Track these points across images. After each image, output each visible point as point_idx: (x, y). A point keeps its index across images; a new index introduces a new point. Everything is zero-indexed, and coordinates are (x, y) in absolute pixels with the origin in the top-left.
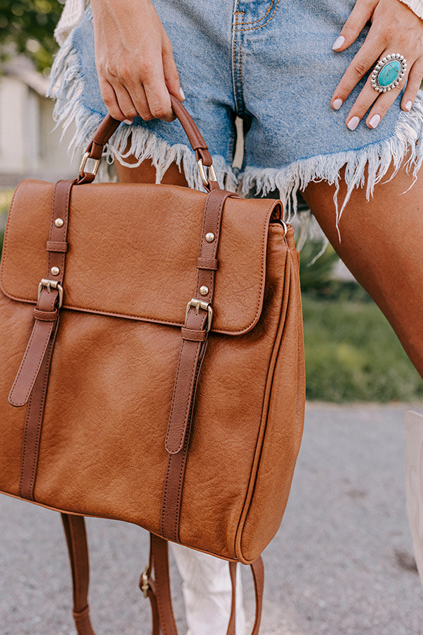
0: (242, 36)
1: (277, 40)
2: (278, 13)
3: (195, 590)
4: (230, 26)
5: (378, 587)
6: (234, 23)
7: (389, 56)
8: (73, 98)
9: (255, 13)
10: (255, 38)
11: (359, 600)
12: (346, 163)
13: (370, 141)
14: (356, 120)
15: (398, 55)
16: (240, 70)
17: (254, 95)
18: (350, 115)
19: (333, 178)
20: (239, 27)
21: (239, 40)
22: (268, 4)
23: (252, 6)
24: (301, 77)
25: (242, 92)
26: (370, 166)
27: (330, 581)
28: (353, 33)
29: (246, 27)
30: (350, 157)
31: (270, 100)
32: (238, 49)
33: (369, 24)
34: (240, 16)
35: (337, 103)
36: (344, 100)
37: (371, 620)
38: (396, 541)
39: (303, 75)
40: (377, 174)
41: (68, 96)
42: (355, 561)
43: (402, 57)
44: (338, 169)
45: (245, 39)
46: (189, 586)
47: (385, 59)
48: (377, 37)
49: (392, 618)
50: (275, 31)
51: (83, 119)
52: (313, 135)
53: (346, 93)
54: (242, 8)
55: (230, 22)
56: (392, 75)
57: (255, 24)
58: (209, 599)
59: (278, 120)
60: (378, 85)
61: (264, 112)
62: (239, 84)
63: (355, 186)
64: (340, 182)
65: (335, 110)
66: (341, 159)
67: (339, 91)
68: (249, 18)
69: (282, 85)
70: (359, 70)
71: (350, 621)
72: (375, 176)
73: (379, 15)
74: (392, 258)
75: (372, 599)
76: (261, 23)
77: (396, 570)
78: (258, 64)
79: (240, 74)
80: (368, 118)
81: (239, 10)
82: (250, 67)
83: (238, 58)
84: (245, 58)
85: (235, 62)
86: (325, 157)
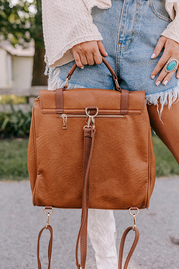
0: (120, 52)
1: (133, 53)
2: (133, 44)
3: (100, 257)
4: (116, 49)
5: (165, 251)
6: (117, 48)
7: (172, 60)
8: (56, 75)
9: (125, 44)
10: (125, 53)
11: (159, 257)
12: (160, 97)
13: (168, 88)
14: (159, 82)
15: (175, 59)
16: (119, 64)
17: (124, 73)
18: (157, 81)
19: (156, 103)
20: (119, 49)
21: (119, 54)
22: (129, 41)
23: (124, 41)
24: (142, 66)
25: (119, 72)
26: (169, 97)
27: (146, 250)
28: (158, 52)
29: (122, 49)
30: (161, 94)
31: (130, 75)
32: (118, 57)
33: (164, 48)
34: (120, 45)
35: (153, 77)
36: (156, 76)
37: (164, 265)
38: (170, 233)
39: (142, 65)
40: (172, 100)
41: (54, 75)
42: (155, 241)
43: (176, 60)
44: (157, 99)
45: (121, 53)
46: (98, 255)
47: (170, 61)
48: (167, 53)
49: (171, 264)
50: (132, 50)
51: (60, 84)
52: (147, 87)
53: (157, 73)
54: (120, 42)
55: (116, 47)
56: (172, 66)
57: (125, 48)
58: (106, 260)
59: (134, 82)
60: (167, 70)
61: (128, 79)
62: (118, 69)
63: (164, 104)
64: (158, 104)
65: (152, 79)
66: (158, 95)
67: (154, 72)
68: (123, 46)
69: (135, 69)
70: (161, 65)
71: (156, 265)
72: (172, 101)
73: (167, 45)
74: (175, 131)
75: (163, 256)
76: (127, 47)
77: (171, 244)
78: (126, 62)
79: (119, 65)
80: (163, 82)
81: (119, 43)
82: (123, 63)
83: (119, 60)
84: (121, 60)
85: (117, 61)
86: (152, 95)
